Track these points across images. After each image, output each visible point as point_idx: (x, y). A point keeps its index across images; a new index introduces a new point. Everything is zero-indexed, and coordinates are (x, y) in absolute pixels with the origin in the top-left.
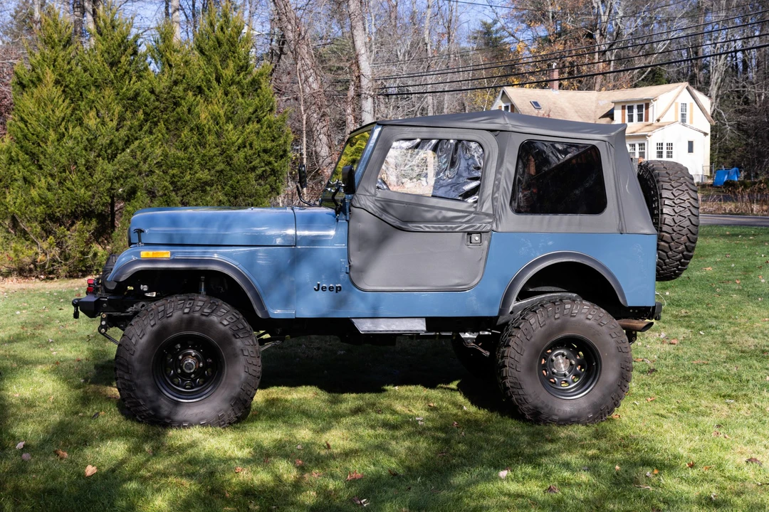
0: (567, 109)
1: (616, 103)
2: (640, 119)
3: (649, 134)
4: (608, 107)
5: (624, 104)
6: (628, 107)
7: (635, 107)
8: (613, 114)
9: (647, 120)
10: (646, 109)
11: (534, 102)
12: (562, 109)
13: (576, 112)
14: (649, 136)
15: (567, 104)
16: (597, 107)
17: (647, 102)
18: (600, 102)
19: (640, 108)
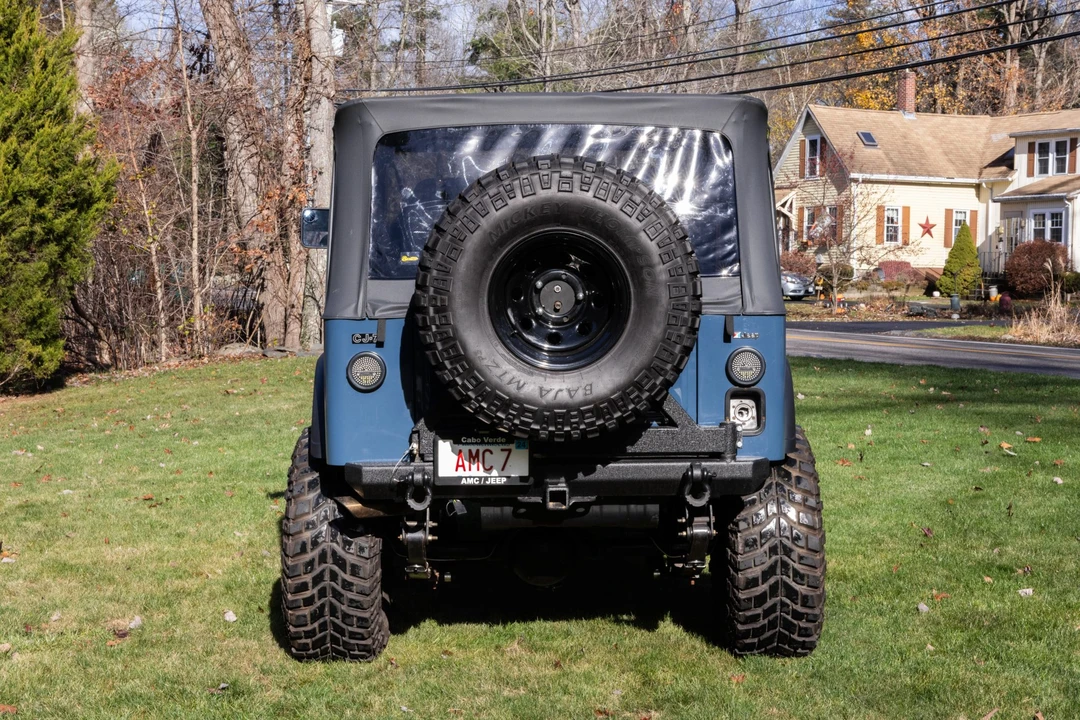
0: (927, 149)
1: (1017, 137)
2: (1061, 169)
3: (1071, 195)
4: (1005, 146)
5: (1032, 140)
6: (1040, 145)
7: (1053, 147)
8: (1012, 159)
9: (1073, 169)
10: (1071, 151)
11: (864, 134)
12: (919, 148)
13: (946, 154)
14: (1070, 200)
15: (930, 139)
16: (987, 146)
17: (1073, 137)
18: (993, 136)
19: (1061, 148)
